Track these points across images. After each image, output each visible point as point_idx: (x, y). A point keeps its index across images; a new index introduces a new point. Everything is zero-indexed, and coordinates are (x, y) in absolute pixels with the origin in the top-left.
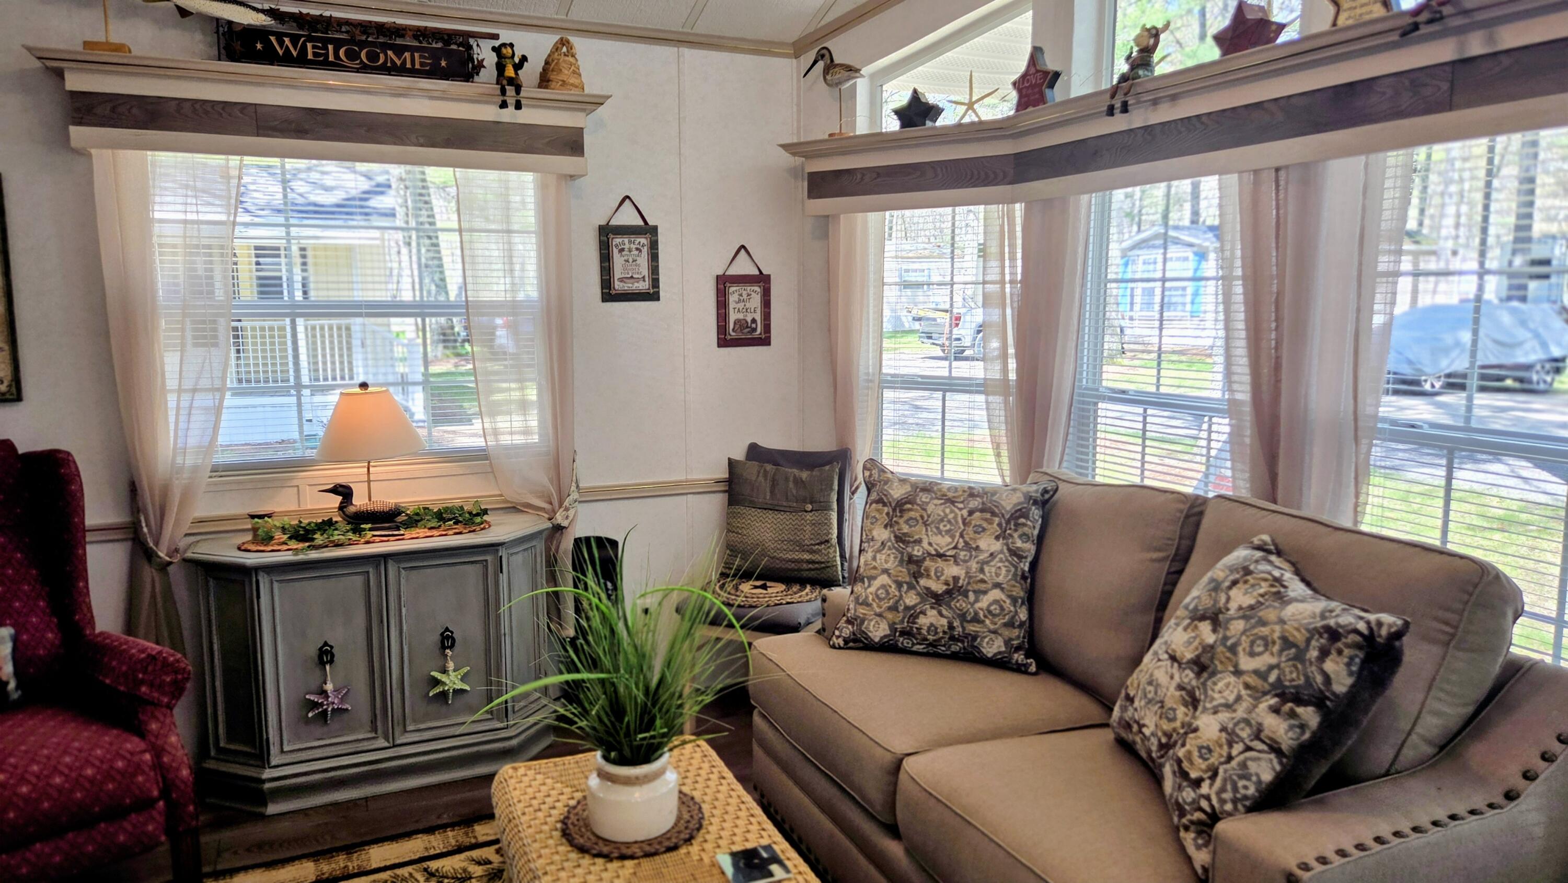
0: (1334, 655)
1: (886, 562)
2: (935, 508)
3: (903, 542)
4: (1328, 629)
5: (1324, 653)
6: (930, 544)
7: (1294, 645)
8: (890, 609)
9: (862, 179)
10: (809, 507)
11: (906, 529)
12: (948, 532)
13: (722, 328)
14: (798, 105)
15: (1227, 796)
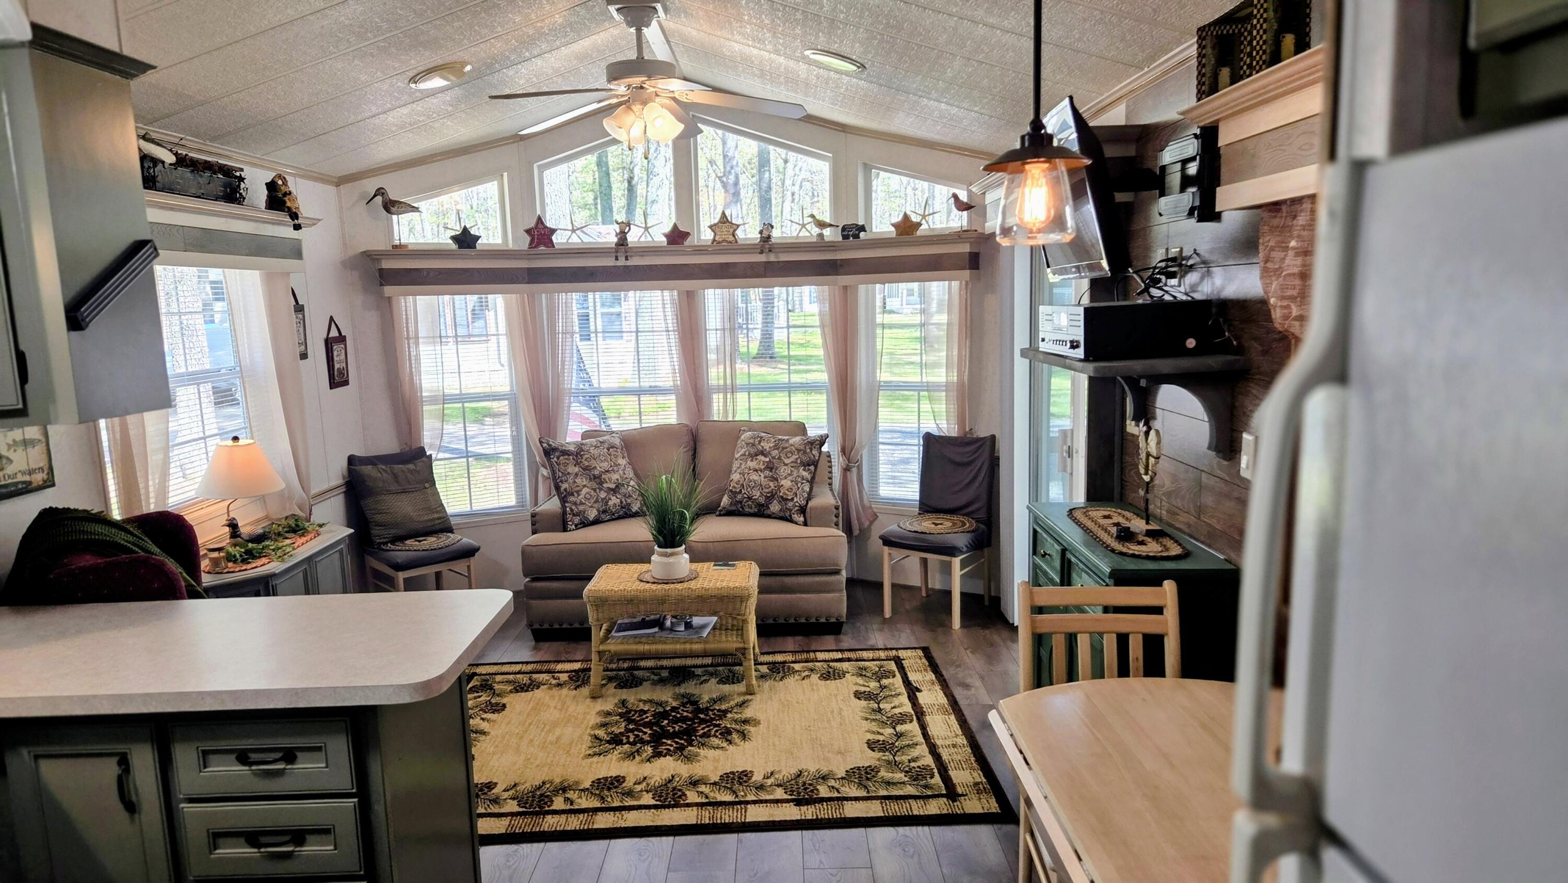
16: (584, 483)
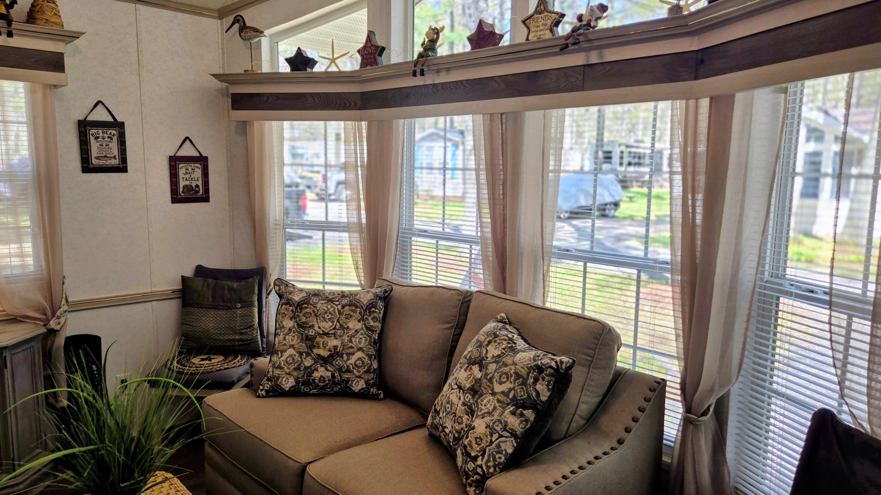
0: (541, 381)
1: (292, 340)
2: (321, 306)
3: (303, 327)
4: (537, 366)
5: (536, 380)
6: (319, 328)
7: (522, 377)
8: (295, 369)
9: (267, 100)
10: (239, 305)
11: (304, 319)
12: (329, 319)
13: (174, 191)
14: (223, 49)
15: (491, 464)
16: (293, 343)
